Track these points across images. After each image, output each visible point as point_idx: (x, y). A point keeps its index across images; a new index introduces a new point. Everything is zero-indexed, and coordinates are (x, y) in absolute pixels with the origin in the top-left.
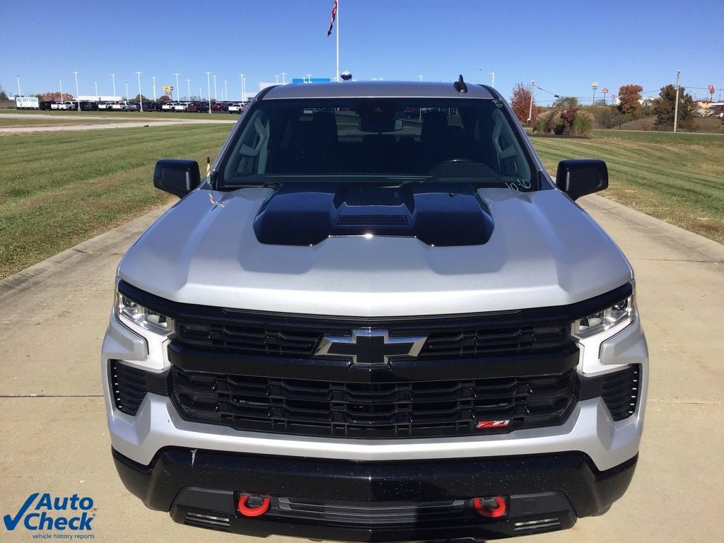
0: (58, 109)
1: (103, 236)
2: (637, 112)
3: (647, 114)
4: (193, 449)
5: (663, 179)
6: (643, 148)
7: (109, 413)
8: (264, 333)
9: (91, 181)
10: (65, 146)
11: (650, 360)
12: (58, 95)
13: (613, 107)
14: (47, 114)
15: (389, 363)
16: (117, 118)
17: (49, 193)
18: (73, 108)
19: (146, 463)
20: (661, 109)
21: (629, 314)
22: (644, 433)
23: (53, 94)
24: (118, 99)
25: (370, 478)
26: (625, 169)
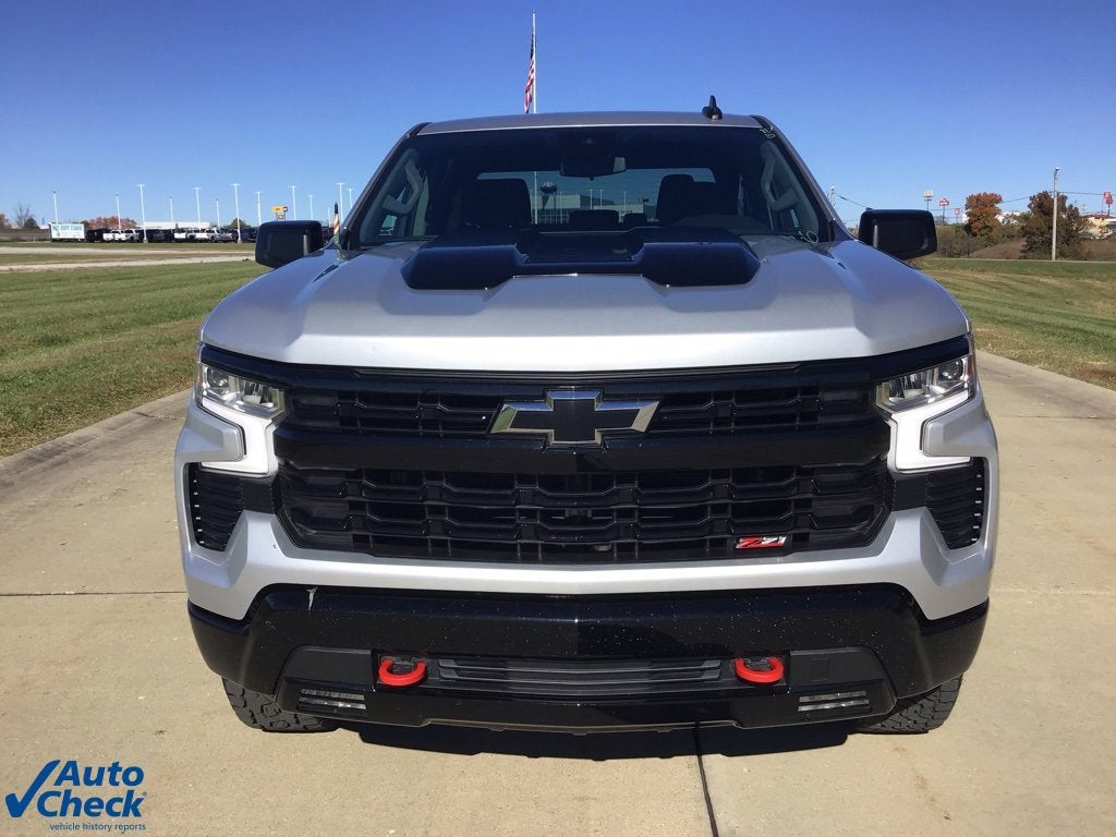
0: (113, 241)
1: (179, 395)
2: (994, 234)
3: (1011, 237)
4: (311, 587)
5: (1034, 317)
6: (1004, 281)
7: (184, 547)
8: (416, 405)
9: (162, 326)
10: (122, 284)
11: (1000, 455)
12: (114, 221)
13: (957, 227)
14: (98, 247)
15: (603, 443)
16: (201, 252)
17: (100, 341)
18: (136, 238)
19: (240, 616)
20: (1031, 227)
21: (966, 386)
22: (996, 566)
23: (105, 220)
24: (206, 225)
25: (576, 621)
26: (976, 304)
